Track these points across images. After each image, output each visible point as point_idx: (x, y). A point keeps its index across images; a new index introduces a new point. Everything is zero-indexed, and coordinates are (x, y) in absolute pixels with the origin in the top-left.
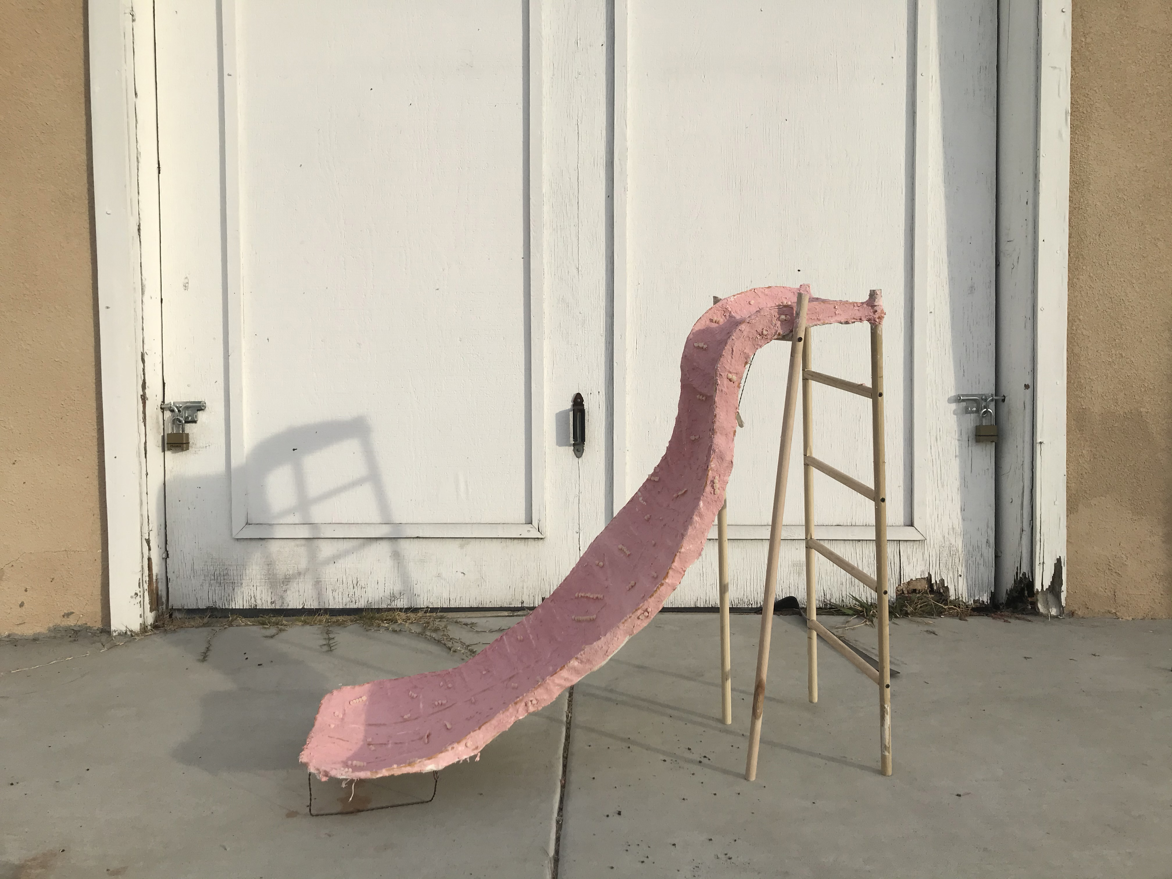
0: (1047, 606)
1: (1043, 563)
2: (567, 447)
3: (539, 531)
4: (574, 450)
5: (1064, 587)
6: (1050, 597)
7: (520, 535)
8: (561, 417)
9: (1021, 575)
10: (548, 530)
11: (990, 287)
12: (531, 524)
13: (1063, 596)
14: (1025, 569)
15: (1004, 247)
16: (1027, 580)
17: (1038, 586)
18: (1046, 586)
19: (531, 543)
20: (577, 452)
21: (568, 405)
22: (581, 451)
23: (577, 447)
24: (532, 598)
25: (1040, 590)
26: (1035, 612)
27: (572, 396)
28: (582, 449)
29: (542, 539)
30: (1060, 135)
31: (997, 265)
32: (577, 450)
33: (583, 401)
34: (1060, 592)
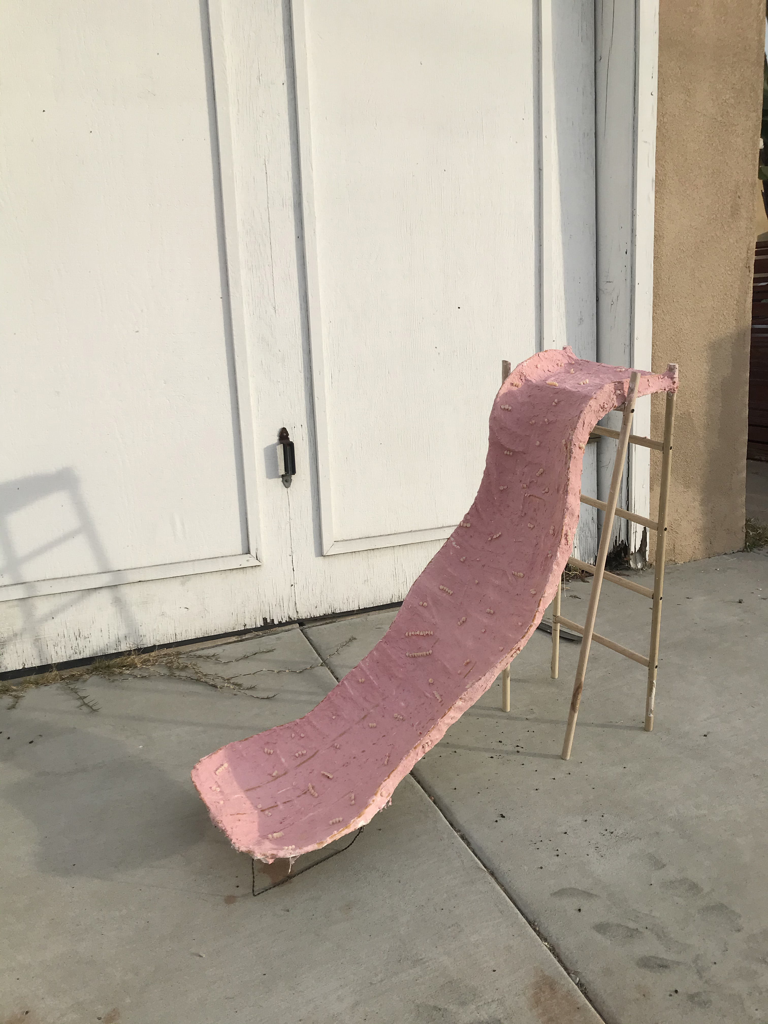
0: (636, 563)
1: (636, 531)
2: (276, 479)
3: (257, 559)
4: (283, 481)
5: (648, 548)
6: (638, 557)
7: (240, 565)
8: (270, 452)
9: (620, 542)
10: (264, 556)
11: (592, 319)
12: (249, 553)
13: (647, 553)
14: (623, 537)
15: (603, 286)
16: (624, 545)
17: (632, 550)
18: (637, 549)
19: (249, 571)
20: (285, 483)
21: (275, 439)
22: (290, 482)
23: (285, 478)
24: (253, 620)
25: (633, 552)
26: (629, 568)
27: (278, 430)
28: (290, 480)
29: (259, 566)
30: (649, 198)
31: (597, 301)
32: (286, 481)
33: (288, 435)
34: (646, 551)
